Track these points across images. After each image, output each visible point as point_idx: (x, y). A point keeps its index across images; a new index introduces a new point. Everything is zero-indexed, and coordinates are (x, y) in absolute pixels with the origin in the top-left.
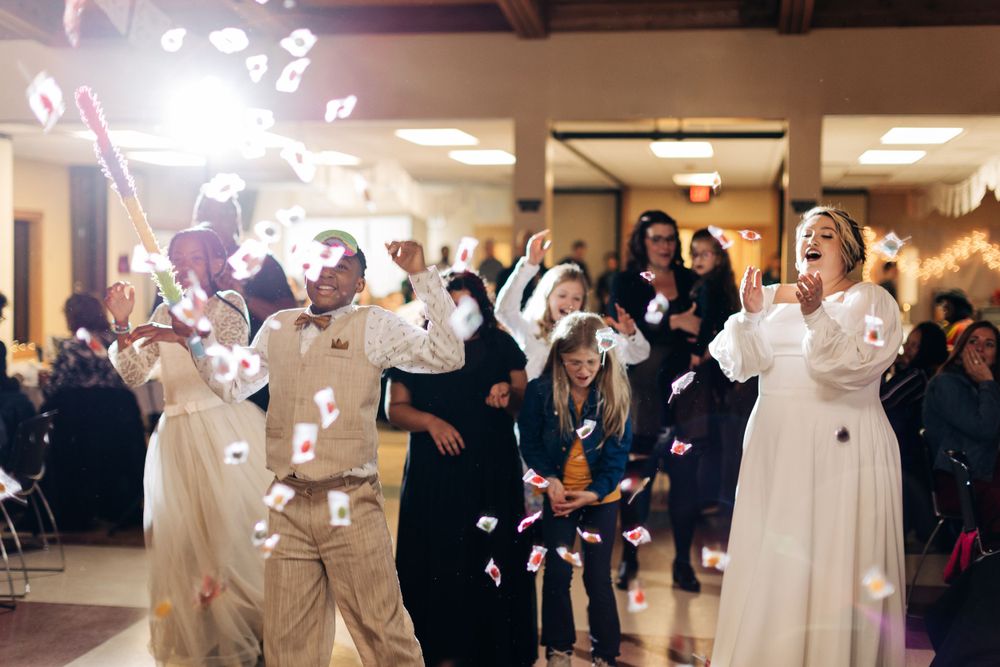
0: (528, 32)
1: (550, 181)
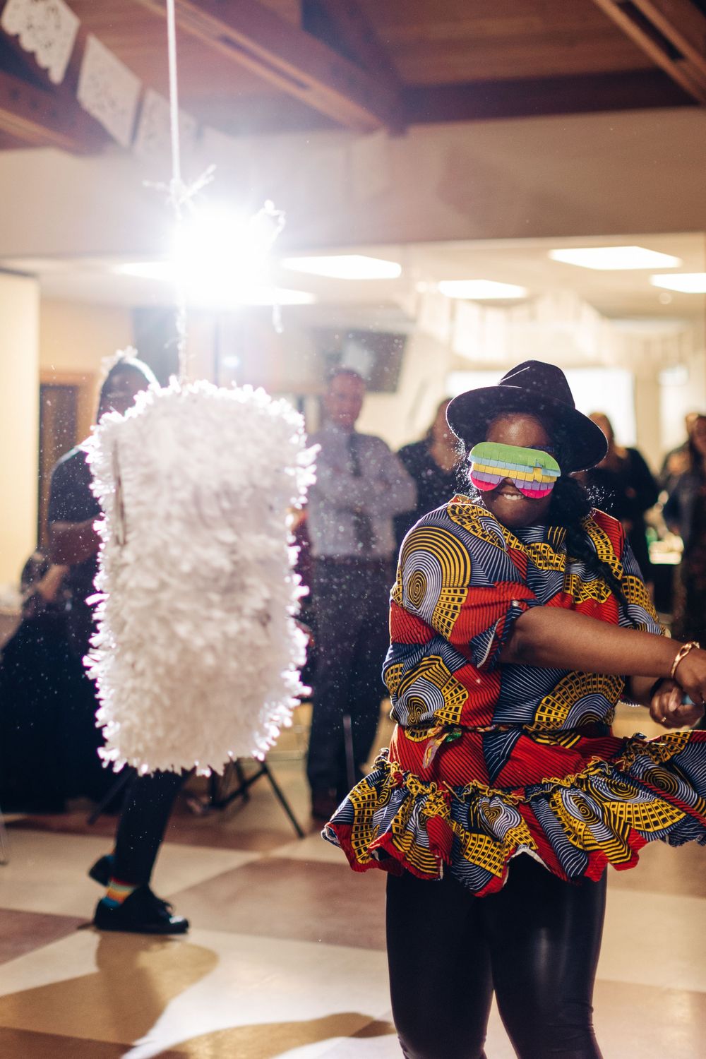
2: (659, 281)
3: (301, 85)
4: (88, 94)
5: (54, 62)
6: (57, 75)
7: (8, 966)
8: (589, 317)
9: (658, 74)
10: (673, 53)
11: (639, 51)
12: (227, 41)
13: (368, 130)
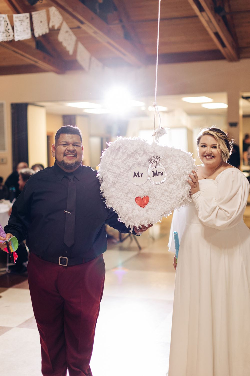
0: (231, 60)
1: (241, 113)
2: (205, 106)
4: (79, 58)
5: (70, 49)
6: (71, 53)
10: (223, 45)
11: (215, 45)
12: (109, 43)
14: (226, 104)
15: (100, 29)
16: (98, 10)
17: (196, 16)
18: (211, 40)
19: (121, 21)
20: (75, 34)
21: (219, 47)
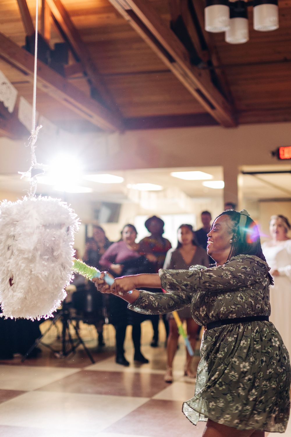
0: (227, 126)
2: (206, 184)
3: (91, 116)
4: (21, 116)
5: (10, 105)
6: (11, 110)
7: (2, 404)
8: (183, 196)
9: (207, 115)
10: (212, 107)
11: (202, 107)
12: (66, 100)
13: (112, 132)
14: (222, 180)
15: (53, 83)
16: (49, 60)
17: (169, 71)
18: (195, 101)
19: (85, 74)
20: (17, 88)
21: (208, 109)
